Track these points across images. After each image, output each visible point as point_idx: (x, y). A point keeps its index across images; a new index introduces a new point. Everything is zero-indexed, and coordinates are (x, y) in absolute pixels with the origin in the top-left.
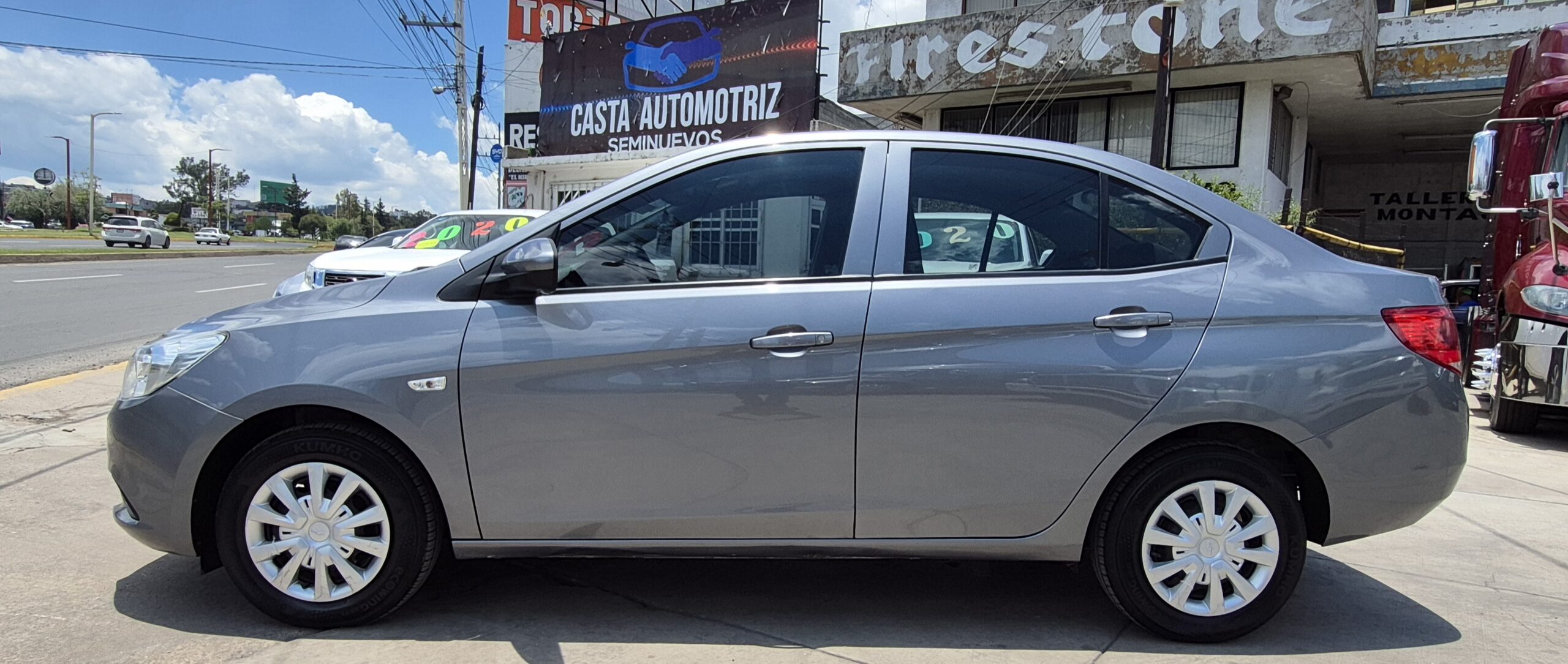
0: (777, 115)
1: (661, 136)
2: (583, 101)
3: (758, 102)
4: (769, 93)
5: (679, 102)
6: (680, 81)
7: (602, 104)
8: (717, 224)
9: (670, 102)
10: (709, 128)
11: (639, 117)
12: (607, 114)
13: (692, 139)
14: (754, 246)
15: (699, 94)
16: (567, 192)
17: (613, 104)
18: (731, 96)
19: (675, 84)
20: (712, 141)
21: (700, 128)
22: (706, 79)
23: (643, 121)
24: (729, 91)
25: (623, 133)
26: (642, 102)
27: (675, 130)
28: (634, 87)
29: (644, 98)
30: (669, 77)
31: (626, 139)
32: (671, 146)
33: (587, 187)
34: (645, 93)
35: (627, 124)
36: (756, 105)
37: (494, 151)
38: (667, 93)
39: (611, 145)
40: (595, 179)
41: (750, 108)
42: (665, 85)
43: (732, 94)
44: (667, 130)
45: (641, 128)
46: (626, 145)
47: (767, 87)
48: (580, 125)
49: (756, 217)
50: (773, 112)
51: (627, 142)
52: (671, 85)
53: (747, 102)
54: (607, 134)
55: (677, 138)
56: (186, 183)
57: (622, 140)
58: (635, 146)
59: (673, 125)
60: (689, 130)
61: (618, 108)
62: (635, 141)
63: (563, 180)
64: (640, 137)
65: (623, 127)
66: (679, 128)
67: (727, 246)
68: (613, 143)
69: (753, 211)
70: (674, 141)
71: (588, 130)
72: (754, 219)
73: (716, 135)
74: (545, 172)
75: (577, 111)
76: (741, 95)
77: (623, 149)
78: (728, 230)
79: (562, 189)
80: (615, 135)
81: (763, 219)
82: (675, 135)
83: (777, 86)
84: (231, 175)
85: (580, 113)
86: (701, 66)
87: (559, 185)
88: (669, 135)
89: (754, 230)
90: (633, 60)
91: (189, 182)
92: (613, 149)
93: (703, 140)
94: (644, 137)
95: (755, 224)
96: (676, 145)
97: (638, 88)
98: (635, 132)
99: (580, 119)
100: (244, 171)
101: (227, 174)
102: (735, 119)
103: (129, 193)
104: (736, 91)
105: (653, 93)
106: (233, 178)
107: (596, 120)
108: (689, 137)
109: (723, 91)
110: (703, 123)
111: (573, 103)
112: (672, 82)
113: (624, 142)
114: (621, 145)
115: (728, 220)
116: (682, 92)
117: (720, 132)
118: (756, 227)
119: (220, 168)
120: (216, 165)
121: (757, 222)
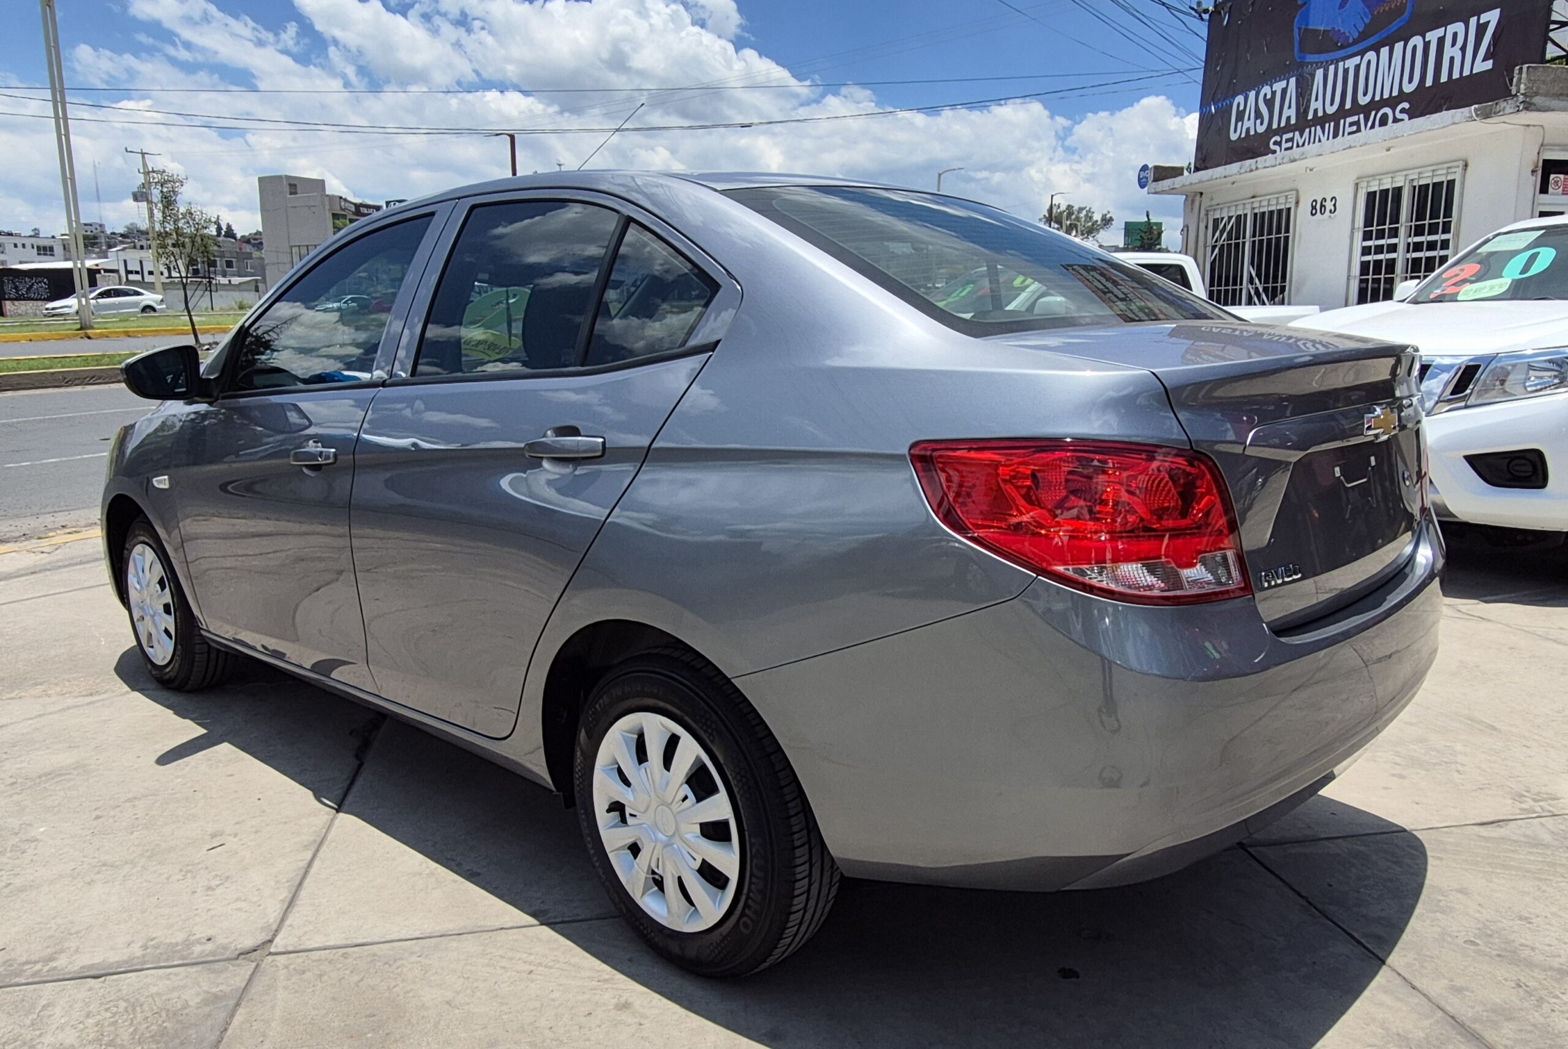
0: (1489, 65)
1: (1332, 124)
2: (1245, 93)
3: (1463, 49)
4: (1481, 29)
5: (1357, 68)
6: (1363, 36)
7: (1266, 90)
8: (1393, 248)
9: (1346, 71)
10: (1392, 103)
11: (1309, 101)
12: (1270, 103)
13: (1370, 124)
15: (1385, 51)
16: (1223, 218)
17: (1279, 86)
18: (1427, 45)
19: (1356, 42)
20: (1396, 120)
21: (1384, 103)
22: (1394, 26)
23: (1314, 105)
24: (1424, 38)
25: (1289, 128)
26: (1313, 76)
27: (1350, 113)
28: (1304, 58)
29: (1315, 71)
30: (1347, 34)
31: (1290, 135)
32: (1343, 135)
33: (1244, 209)
34: (1317, 63)
35: (1292, 112)
36: (1460, 52)
37: (1143, 174)
38: (1344, 59)
39: (1272, 147)
40: (1253, 197)
41: (1452, 59)
42: (1342, 47)
43: (1429, 42)
44: (1342, 113)
45: (1310, 117)
46: (1289, 144)
47: (1478, 20)
48: (1240, 124)
49: (1449, 232)
50: (1483, 61)
51: (1291, 140)
52: (1349, 45)
53: (1448, 52)
54: (1270, 132)
55: (1351, 124)
57: (1285, 137)
58: (1300, 144)
59: (1348, 106)
60: (1366, 110)
61: (1284, 91)
62: (1301, 137)
63: (1220, 202)
64: (1307, 130)
65: (1289, 118)
66: (1356, 109)
68: (1275, 143)
69: (1444, 223)
70: (1348, 130)
71: (1248, 130)
72: (1444, 237)
73: (1402, 111)
74: (1201, 194)
75: (1239, 104)
76: (1441, 41)
77: (1286, 149)
79: (1217, 216)
80: (1280, 131)
81: (1457, 235)
82: (1349, 120)
83: (1492, 17)
84: (1095, 219)
85: (1241, 108)
86: (1390, 8)
87: (1215, 210)
88: (1342, 121)
89: (1443, 252)
90: (1306, 18)
92: (1274, 152)
93: (1383, 122)
94: (1313, 129)
96: (1350, 134)
97: (1311, 58)
98: (1303, 123)
99: (1240, 116)
100: (1108, 212)
101: (1091, 218)
102: (1429, 82)
104: (1433, 36)
105: (1327, 62)
106: (1097, 221)
107: (1258, 115)
108: (1366, 120)
109: (1417, 41)
110: (1386, 96)
111: (1234, 97)
112: (1351, 41)
113: (1287, 141)
114: (1284, 145)
115: (1409, 240)
116: (1362, 53)
117: (1406, 105)
118: (1448, 248)
119: (1084, 212)
120: (1081, 210)
121: (1448, 240)
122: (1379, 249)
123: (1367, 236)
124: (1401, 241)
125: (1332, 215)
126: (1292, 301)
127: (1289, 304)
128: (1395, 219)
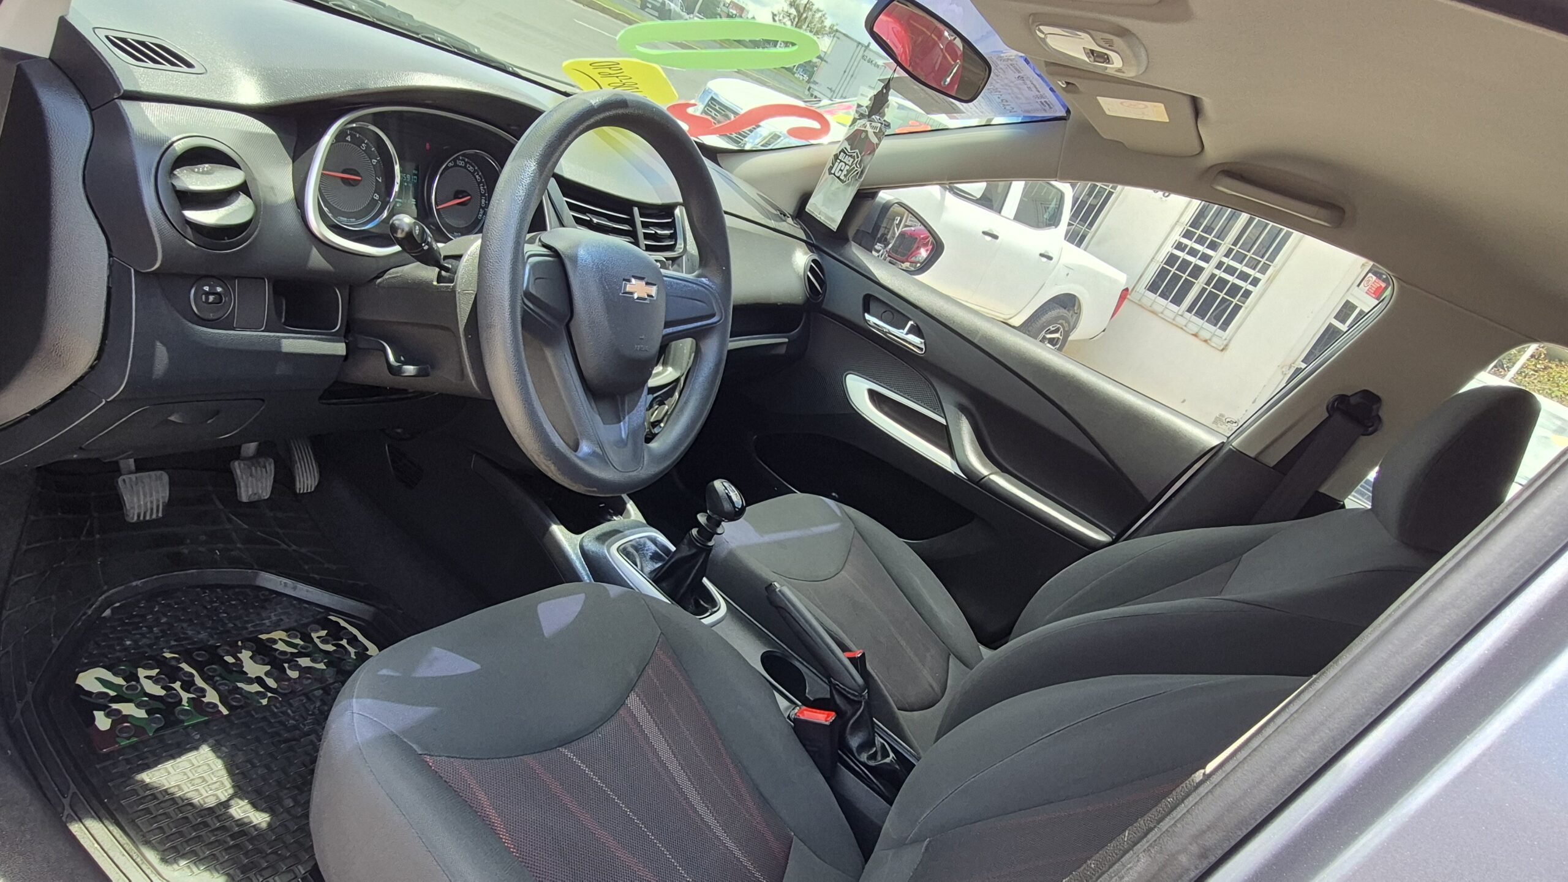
8: (1206, 258)
14: (1237, 308)
49: (1264, 273)
56: (789, 16)
67: (1204, 290)
69: (1264, 264)
78: (1217, 272)
81: (1270, 281)
84: (826, 24)
89: (1250, 288)
91: (792, 17)
95: (1255, 282)
100: (837, 25)
101: (823, 22)
103: (744, 6)
106: (825, 27)
115: (1225, 260)
118: (1255, 286)
119: (820, 14)
120: (818, 10)
121: (1260, 280)
122: (1193, 252)
123: (1188, 235)
124: (1217, 256)
125: (1164, 198)
126: (1088, 249)
127: (1085, 250)
128: (1221, 235)
